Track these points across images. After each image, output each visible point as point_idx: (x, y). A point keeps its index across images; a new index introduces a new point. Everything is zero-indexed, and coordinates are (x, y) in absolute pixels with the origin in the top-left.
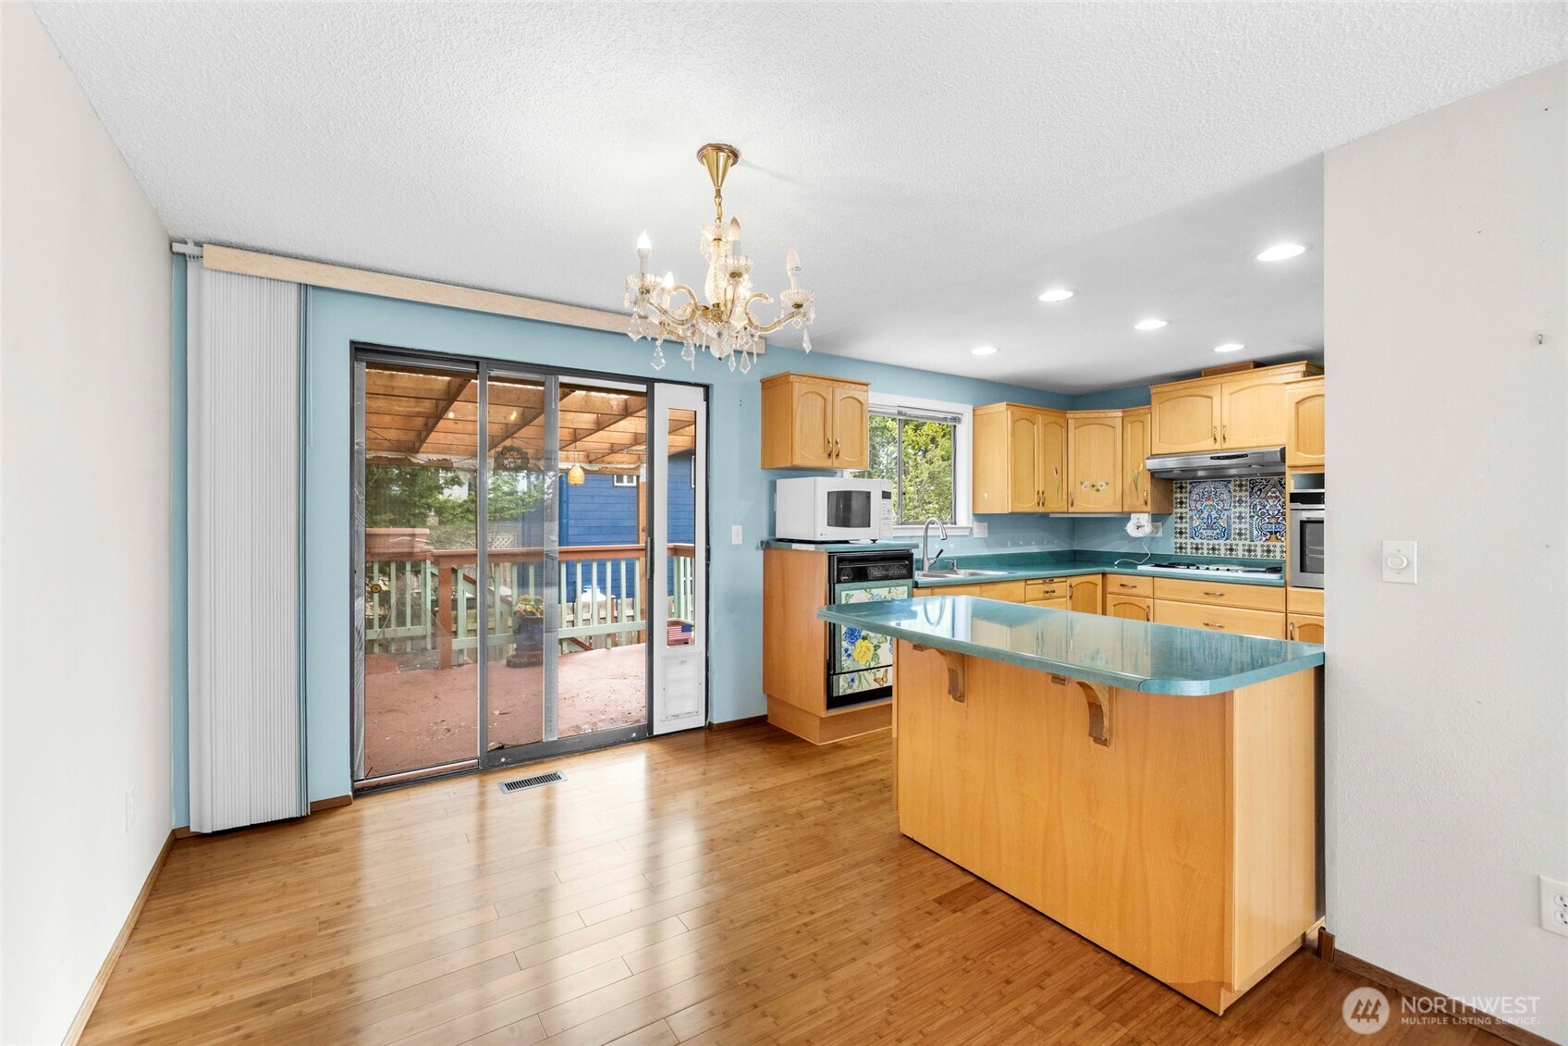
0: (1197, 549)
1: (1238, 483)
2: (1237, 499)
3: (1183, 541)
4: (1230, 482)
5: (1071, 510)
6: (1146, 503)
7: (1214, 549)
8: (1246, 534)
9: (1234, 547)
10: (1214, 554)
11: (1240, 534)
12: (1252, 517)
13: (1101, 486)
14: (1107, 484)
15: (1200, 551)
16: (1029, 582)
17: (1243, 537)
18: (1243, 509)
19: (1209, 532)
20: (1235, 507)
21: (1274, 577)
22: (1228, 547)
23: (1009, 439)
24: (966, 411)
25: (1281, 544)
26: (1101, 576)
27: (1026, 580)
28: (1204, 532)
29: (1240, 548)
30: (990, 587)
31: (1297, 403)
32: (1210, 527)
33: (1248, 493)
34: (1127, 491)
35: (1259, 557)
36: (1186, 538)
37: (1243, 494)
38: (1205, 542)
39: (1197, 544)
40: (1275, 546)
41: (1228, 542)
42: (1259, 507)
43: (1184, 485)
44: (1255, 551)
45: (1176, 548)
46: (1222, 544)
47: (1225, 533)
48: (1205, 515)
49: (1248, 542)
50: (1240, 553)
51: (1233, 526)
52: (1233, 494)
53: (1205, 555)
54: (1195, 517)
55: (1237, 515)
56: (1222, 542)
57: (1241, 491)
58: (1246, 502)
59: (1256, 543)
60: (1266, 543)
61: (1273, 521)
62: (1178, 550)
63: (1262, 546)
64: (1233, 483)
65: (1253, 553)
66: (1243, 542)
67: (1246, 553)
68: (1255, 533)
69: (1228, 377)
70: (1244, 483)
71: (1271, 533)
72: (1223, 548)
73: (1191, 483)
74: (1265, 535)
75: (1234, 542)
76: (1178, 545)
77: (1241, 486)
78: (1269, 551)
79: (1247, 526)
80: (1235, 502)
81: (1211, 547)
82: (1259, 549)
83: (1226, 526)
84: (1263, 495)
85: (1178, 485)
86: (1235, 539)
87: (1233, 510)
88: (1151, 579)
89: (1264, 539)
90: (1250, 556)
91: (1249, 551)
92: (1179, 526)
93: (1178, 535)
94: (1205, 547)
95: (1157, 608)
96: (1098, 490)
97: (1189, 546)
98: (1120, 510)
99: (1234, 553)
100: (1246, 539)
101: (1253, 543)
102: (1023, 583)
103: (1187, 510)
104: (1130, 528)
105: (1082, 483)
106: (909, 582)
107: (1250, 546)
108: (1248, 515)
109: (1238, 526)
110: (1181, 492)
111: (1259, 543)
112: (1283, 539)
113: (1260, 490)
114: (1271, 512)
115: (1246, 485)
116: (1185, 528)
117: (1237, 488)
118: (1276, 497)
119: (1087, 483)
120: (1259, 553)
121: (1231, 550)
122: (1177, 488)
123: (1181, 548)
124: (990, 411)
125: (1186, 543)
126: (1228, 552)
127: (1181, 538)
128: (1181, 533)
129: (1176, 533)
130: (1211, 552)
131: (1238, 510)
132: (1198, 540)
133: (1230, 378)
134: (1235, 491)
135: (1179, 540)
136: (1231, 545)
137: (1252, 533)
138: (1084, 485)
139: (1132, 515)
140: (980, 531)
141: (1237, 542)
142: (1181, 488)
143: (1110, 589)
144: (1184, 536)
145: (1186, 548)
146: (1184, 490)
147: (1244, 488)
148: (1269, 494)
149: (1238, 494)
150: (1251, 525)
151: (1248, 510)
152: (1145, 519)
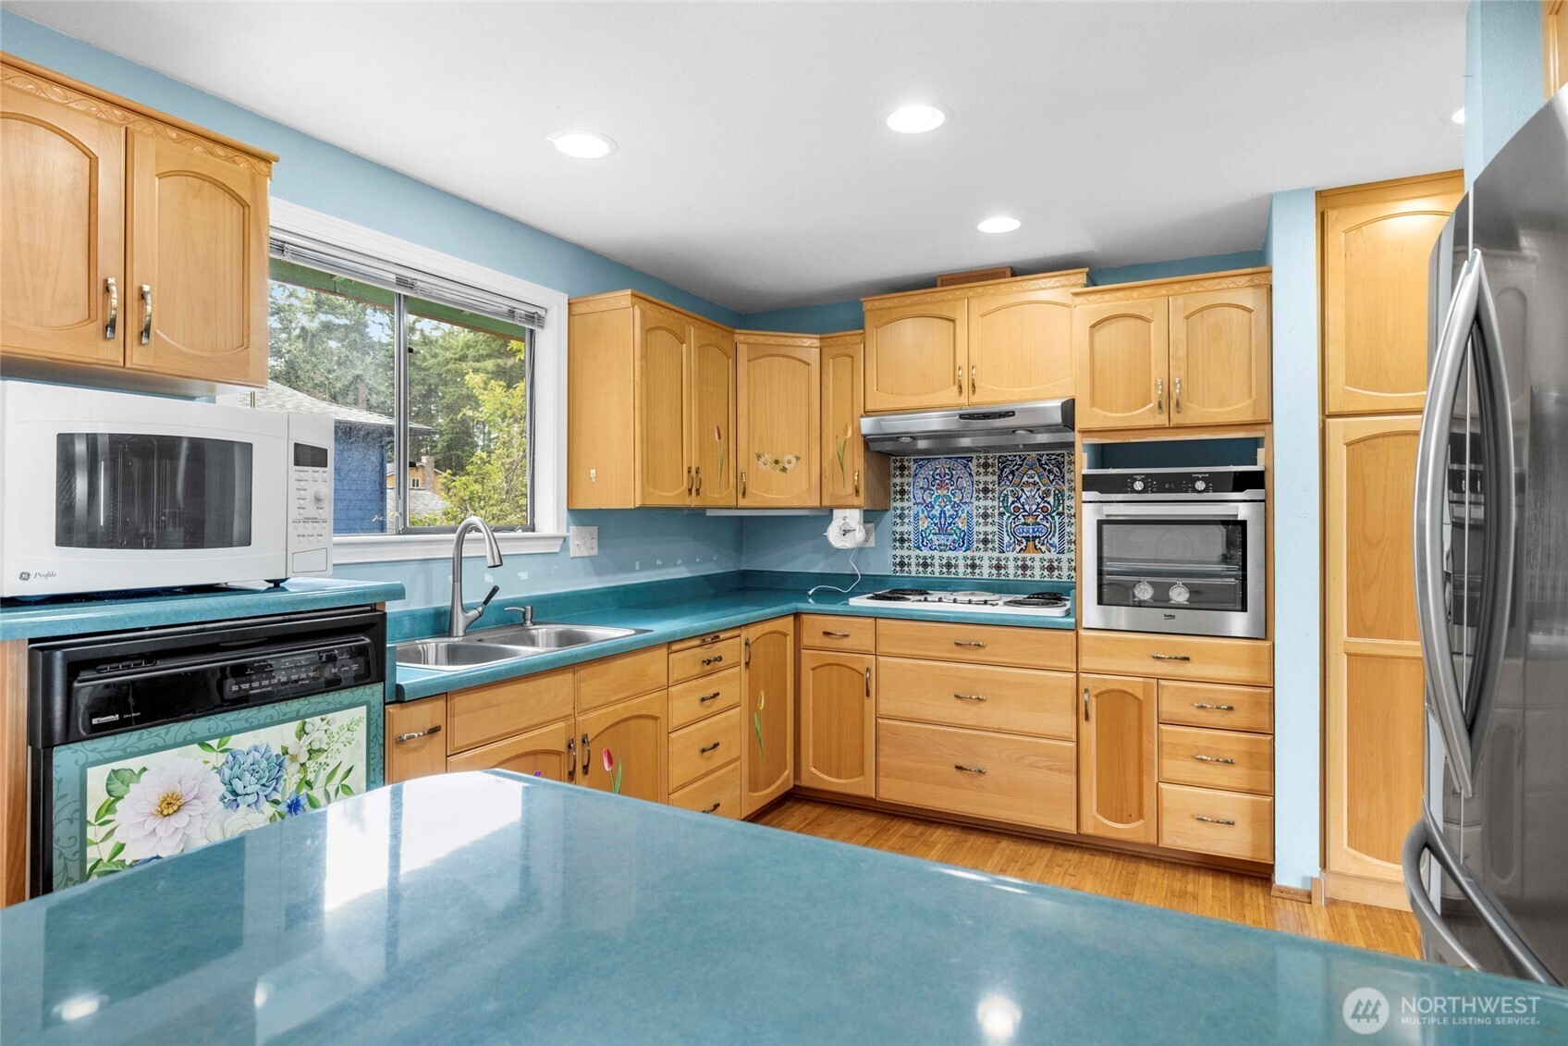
0: (925, 565)
1: (982, 461)
2: (981, 486)
3: (905, 553)
4: (970, 460)
5: (742, 503)
6: (857, 492)
7: (949, 565)
8: (993, 541)
9: (977, 562)
10: (949, 573)
11: (985, 541)
12: (1001, 514)
13: (789, 462)
14: (798, 458)
15: (929, 569)
16: (675, 647)
17: (990, 546)
18: (989, 503)
19: (942, 538)
20: (978, 499)
21: (1054, 613)
22: (969, 562)
23: (638, 362)
24: (554, 304)
25: (1041, 555)
26: (792, 618)
27: (670, 644)
28: (935, 538)
29: (986, 563)
30: (598, 668)
31: (1093, 327)
32: (942, 531)
33: (996, 478)
34: (827, 473)
35: (1011, 577)
36: (909, 548)
37: (990, 478)
38: (936, 553)
39: (925, 558)
40: (1033, 560)
41: (969, 554)
42: (1011, 499)
43: (906, 464)
44: (1006, 567)
45: (895, 564)
46: (961, 558)
47: (965, 541)
48: (936, 512)
49: (996, 554)
50: (986, 572)
51: (976, 529)
52: (976, 478)
53: (937, 575)
54: (921, 515)
55: (981, 511)
56: (960, 554)
57: (986, 474)
58: (993, 491)
59: (1007, 554)
60: (1020, 556)
61: (1030, 520)
62: (898, 569)
63: (1016, 559)
64: (975, 461)
65: (1003, 571)
66: (990, 553)
67: (994, 571)
68: (1006, 539)
69: (978, 288)
70: (990, 461)
71: (1027, 539)
72: (961, 563)
73: (915, 461)
74: (1020, 542)
75: (977, 554)
76: (898, 560)
77: (986, 465)
78: (1025, 567)
79: (995, 529)
80: (978, 491)
81: (944, 562)
82: (1011, 564)
83: (965, 528)
84: (1016, 480)
85: (898, 464)
86: (978, 549)
87: (976, 503)
88: (871, 621)
89: (1018, 548)
90: (999, 575)
91: (998, 567)
92: (899, 529)
93: (898, 544)
94: (937, 562)
95: (881, 671)
96: (784, 469)
97: (913, 561)
98: (818, 504)
99: (977, 571)
100: (993, 549)
101: (1003, 556)
102: (664, 651)
103: (911, 504)
104: (833, 535)
105: (759, 457)
106: (374, 692)
107: (999, 559)
108: (996, 512)
109: (982, 529)
110: (902, 476)
111: (1011, 555)
112: (1044, 548)
113: (1012, 472)
114: (1027, 507)
115: (993, 465)
116: (909, 533)
117: (982, 470)
118: (1035, 484)
119: (768, 457)
120: (1011, 571)
121: (973, 566)
122: (895, 468)
123: (902, 564)
124: (603, 306)
125: (909, 557)
126: (969, 570)
127: (902, 548)
128: (902, 540)
129: (895, 540)
130: (945, 570)
131: (982, 503)
132: (926, 552)
133: (980, 290)
134: (978, 474)
135: (899, 552)
136: (973, 559)
137: (1001, 540)
138: (762, 459)
139: (836, 513)
140: (582, 544)
141: (981, 553)
142: (902, 468)
143: (806, 641)
144: (906, 545)
145: (909, 565)
146: (906, 472)
147: (990, 470)
148: (1025, 479)
149: (982, 478)
150: (1001, 525)
151: (996, 503)
152: (854, 517)
